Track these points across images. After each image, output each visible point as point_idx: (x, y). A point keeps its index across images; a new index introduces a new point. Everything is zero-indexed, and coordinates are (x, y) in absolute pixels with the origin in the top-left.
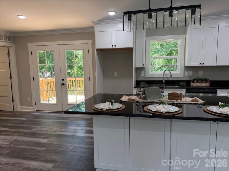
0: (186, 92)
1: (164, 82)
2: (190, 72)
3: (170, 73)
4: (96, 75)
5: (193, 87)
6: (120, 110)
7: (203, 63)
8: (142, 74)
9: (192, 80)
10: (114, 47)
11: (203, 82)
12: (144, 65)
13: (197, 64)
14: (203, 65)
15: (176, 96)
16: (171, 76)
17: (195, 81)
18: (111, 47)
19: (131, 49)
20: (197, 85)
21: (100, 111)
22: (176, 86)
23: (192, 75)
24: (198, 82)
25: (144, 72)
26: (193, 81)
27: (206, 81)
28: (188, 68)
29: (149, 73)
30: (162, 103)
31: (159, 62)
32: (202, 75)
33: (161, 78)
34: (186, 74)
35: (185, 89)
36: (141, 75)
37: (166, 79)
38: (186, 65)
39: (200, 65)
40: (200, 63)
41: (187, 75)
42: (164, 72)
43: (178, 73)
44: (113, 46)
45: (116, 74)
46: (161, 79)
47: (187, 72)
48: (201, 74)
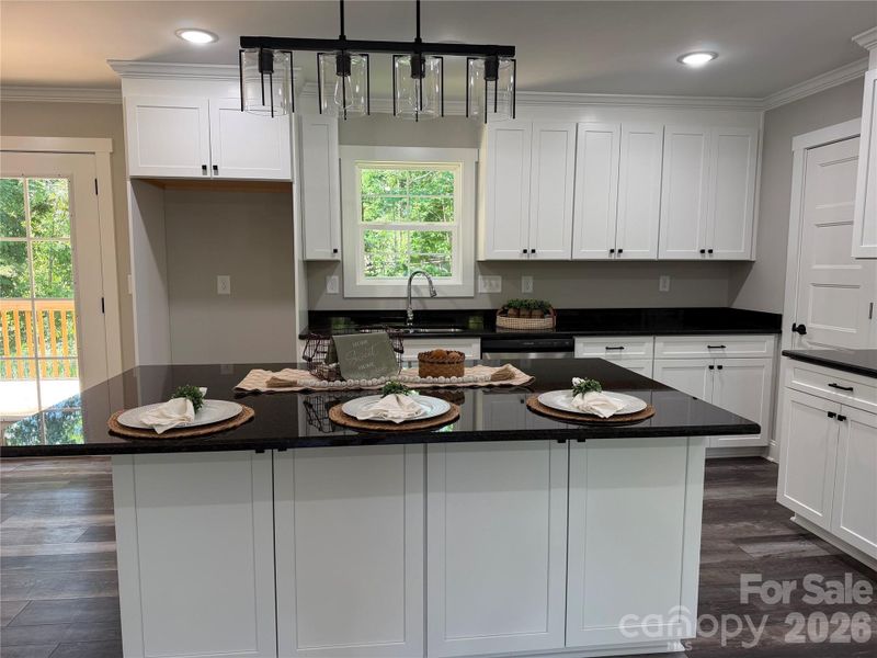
0: (483, 350)
1: (411, 316)
2: (493, 282)
3: (430, 282)
4: (133, 290)
5: (502, 331)
6: (231, 425)
7: (533, 251)
8: (332, 287)
9: (499, 307)
10: (210, 174)
11: (536, 312)
12: (335, 251)
13: (515, 254)
14: (532, 257)
15: (444, 363)
16: (433, 296)
17: (511, 311)
18: (199, 174)
19: (284, 188)
20: (515, 326)
21: (143, 435)
22: (451, 328)
23: (499, 290)
24: (518, 316)
25: (337, 278)
26: (504, 313)
27: (543, 310)
28: (488, 267)
29: (358, 284)
30: (394, 387)
31: (399, 242)
32: (530, 290)
33: (401, 301)
34: (482, 289)
35: (479, 340)
36: (329, 291)
37: (416, 306)
38: (481, 258)
39: (525, 257)
40: (525, 251)
41: (485, 291)
42: (411, 279)
43: (455, 284)
44: (204, 167)
45: (224, 284)
46: (401, 306)
47: (484, 279)
48: (527, 288)
